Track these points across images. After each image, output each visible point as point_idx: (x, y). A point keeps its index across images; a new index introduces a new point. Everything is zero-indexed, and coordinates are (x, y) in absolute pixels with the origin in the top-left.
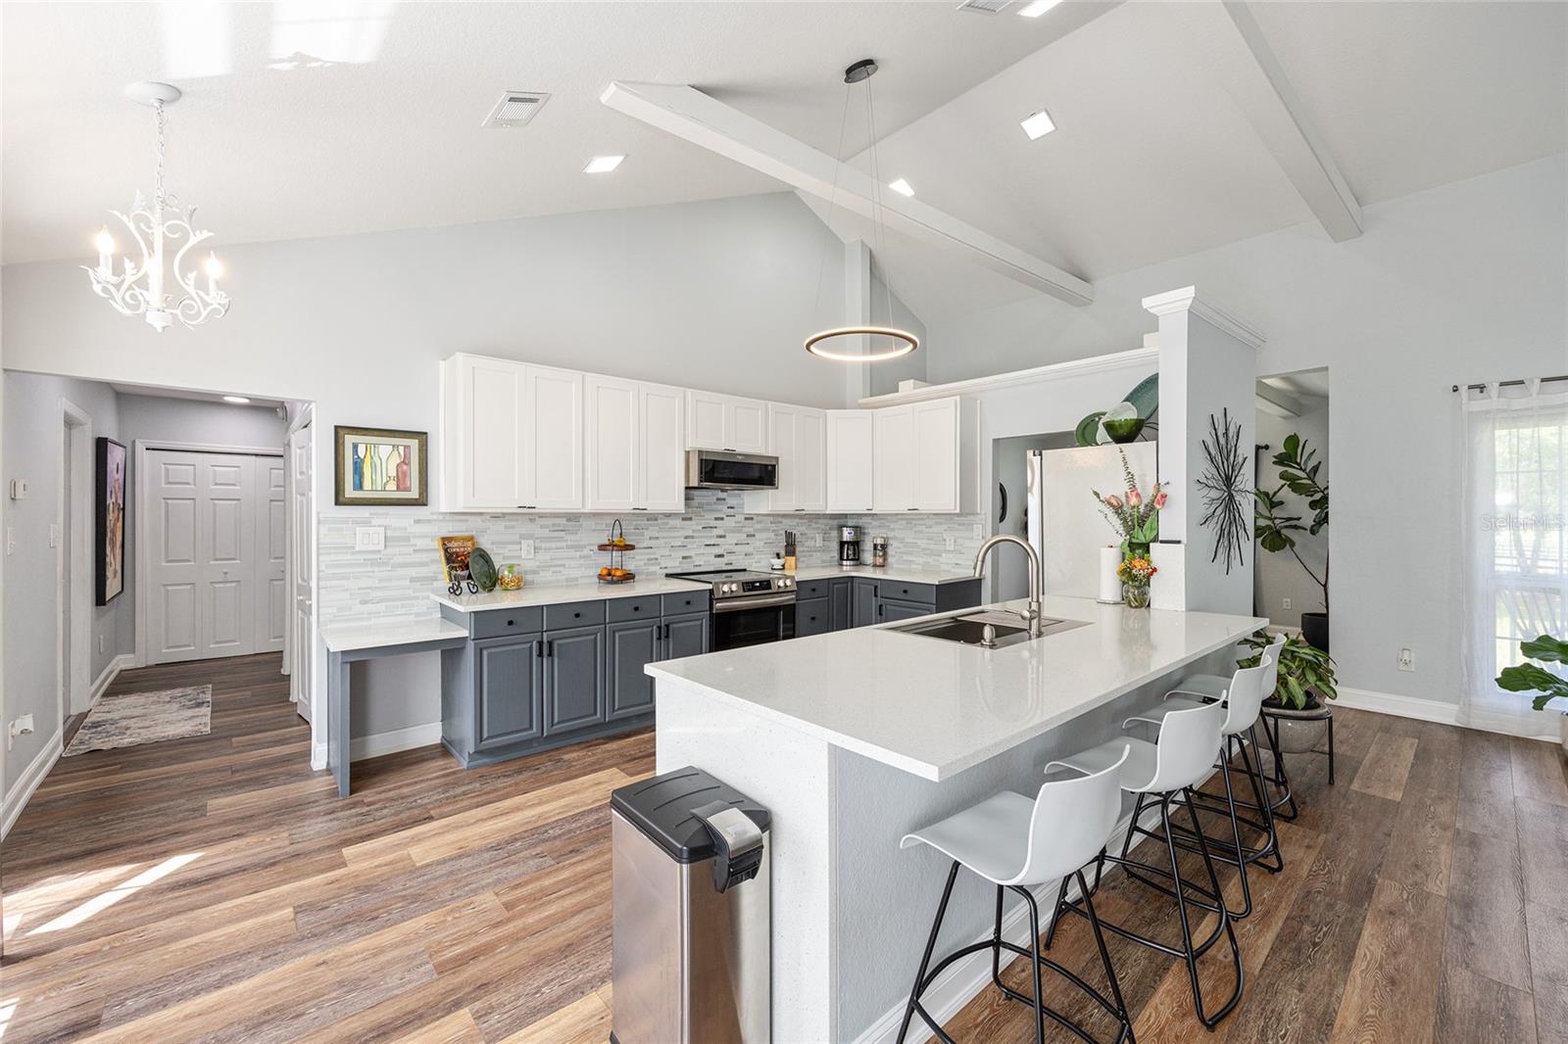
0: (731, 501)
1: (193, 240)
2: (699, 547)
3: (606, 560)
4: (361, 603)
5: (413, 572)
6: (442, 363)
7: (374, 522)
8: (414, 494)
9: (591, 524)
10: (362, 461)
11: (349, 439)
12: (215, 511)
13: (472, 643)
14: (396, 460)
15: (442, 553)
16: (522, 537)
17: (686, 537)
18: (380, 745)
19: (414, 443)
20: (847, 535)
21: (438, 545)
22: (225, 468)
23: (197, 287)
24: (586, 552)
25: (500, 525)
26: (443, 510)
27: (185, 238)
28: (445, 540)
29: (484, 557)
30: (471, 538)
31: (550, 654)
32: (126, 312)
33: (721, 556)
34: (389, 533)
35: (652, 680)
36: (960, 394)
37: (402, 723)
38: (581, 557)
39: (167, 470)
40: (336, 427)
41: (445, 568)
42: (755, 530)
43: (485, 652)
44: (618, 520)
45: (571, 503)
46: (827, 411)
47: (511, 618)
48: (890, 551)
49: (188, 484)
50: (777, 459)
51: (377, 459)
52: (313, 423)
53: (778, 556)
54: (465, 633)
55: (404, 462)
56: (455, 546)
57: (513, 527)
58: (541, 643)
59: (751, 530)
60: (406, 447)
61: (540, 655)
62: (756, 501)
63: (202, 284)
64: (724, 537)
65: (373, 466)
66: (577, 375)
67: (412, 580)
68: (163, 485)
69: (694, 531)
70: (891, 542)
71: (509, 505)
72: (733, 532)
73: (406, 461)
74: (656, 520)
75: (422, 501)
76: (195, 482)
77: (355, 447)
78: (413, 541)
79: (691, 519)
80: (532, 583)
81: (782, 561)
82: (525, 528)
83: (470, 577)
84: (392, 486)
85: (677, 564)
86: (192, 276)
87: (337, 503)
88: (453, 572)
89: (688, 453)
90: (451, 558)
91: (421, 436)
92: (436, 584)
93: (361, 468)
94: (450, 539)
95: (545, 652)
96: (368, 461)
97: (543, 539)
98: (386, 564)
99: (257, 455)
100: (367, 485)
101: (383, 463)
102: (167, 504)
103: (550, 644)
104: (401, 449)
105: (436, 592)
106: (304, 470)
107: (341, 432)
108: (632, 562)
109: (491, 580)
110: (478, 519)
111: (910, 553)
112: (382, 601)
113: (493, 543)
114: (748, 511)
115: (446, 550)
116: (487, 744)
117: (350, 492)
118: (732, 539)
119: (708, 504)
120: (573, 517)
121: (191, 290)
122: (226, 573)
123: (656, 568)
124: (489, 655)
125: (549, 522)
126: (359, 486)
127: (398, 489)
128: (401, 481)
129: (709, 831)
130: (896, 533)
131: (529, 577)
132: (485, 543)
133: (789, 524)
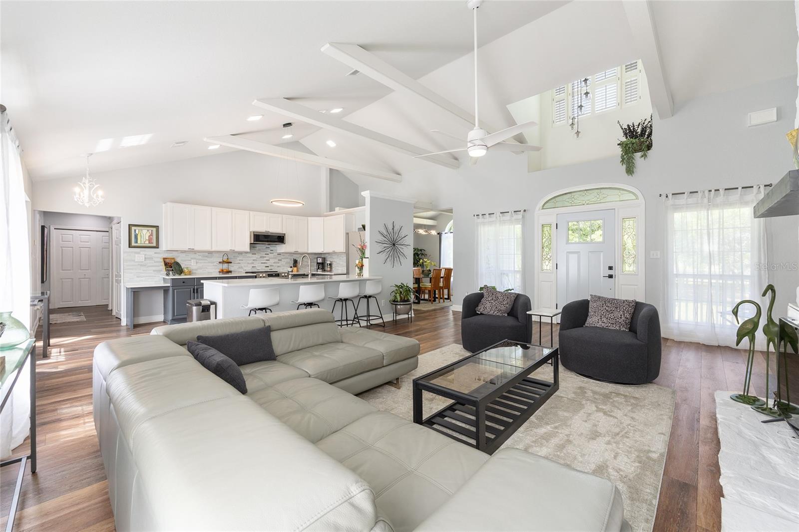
0: (272, 249)
1: (95, 187)
2: (259, 263)
3: (221, 267)
4: (137, 277)
5: (154, 268)
6: (164, 205)
7: (141, 253)
8: (154, 245)
9: (217, 255)
10: (138, 234)
11: (133, 228)
12: (81, 252)
13: (171, 288)
14: (148, 234)
15: (163, 263)
16: (192, 259)
17: (254, 260)
18: (142, 320)
19: (154, 229)
20: (320, 261)
21: (162, 260)
22: (84, 236)
23: (96, 197)
24: (215, 264)
25: (184, 255)
26: (164, 249)
27: (94, 186)
28: (164, 259)
29: (178, 264)
30: (174, 259)
31: (197, 292)
32: (82, 204)
33: (268, 267)
34: (146, 256)
35: (203, 283)
36: (346, 214)
37: (150, 314)
38: (213, 265)
39: (62, 237)
40: (129, 225)
41: (164, 267)
42: (282, 258)
43: (175, 291)
44: (225, 253)
45: (207, 248)
46: (309, 218)
47: (184, 281)
48: (333, 266)
49: (70, 242)
50: (285, 234)
51: (142, 234)
52: (122, 222)
53: (291, 267)
54: (169, 285)
55: (151, 235)
56: (167, 261)
57: (188, 255)
58: (194, 289)
59: (280, 258)
60: (152, 231)
61: (194, 292)
62: (281, 248)
63: (97, 196)
64: (269, 260)
65: (141, 236)
66: (209, 208)
67: (154, 271)
68: (61, 242)
69: (257, 258)
70: (333, 263)
71: (186, 248)
72: (271, 259)
73: (152, 235)
74: (242, 254)
75: (157, 247)
76: (73, 241)
77: (135, 230)
78: (154, 259)
79: (255, 254)
80: (195, 273)
81: (292, 269)
82: (193, 256)
83: (173, 270)
84: (147, 242)
85: (250, 269)
86: (95, 195)
87: (129, 247)
88: (167, 268)
89: (251, 232)
90: (166, 264)
91: (157, 227)
92: (162, 272)
93: (137, 237)
94: (166, 258)
95: (195, 292)
96: (139, 234)
97: (200, 259)
98: (145, 266)
99: (97, 231)
100: (139, 242)
101: (144, 236)
102: (62, 249)
103: (197, 289)
104: (150, 231)
105: (161, 275)
106: (118, 237)
107: (131, 226)
108: (232, 267)
109: (181, 271)
110: (176, 252)
111: (338, 266)
112: (144, 277)
113: (181, 260)
114: (279, 252)
115: (165, 262)
116: (175, 317)
117: (133, 244)
118: (272, 261)
119: (262, 249)
120: (210, 253)
121: (95, 198)
122: (85, 275)
123: (242, 270)
124: (177, 291)
125: (201, 254)
126: (136, 242)
127: (149, 243)
128: (150, 241)
129: (201, 302)
130: (335, 260)
131: (194, 271)
132: (178, 260)
133: (295, 257)
